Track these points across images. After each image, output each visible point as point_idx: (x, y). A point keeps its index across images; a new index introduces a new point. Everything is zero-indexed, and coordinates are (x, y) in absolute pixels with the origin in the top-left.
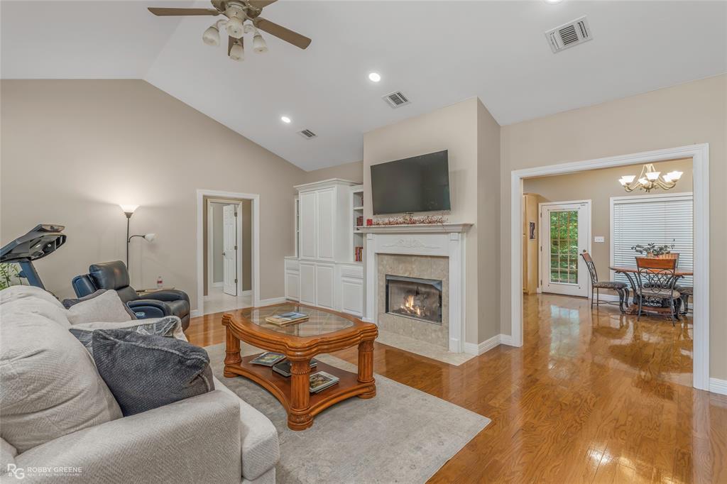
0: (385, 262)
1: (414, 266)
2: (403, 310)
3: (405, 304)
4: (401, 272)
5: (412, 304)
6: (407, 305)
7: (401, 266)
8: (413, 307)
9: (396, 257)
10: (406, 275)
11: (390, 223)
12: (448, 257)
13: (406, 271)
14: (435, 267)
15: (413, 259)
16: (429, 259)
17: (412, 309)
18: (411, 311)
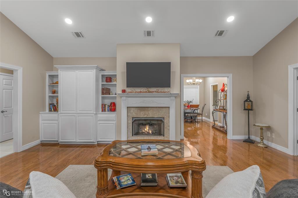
0: (132, 111)
1: (150, 112)
2: (144, 132)
3: (144, 130)
4: (143, 115)
5: (148, 129)
6: (145, 130)
7: (142, 112)
8: (148, 130)
9: (139, 108)
10: (145, 117)
11: (140, 92)
12: (169, 107)
13: (145, 114)
14: (161, 112)
15: (149, 109)
16: (158, 108)
17: (148, 131)
18: (147, 132)
